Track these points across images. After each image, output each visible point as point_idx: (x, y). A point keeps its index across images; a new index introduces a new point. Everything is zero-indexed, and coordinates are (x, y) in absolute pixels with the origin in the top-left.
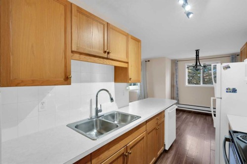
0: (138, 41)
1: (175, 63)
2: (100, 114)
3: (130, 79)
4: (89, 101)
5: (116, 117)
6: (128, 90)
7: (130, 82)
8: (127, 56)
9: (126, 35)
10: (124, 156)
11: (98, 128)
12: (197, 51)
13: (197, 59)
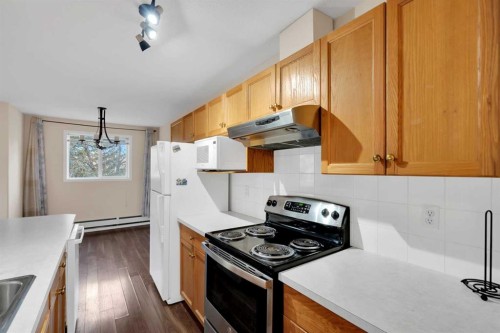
12: (102, 109)
13: (102, 125)
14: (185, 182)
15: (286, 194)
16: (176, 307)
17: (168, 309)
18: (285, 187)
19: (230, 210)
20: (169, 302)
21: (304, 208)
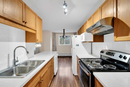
0: (41, 20)
1: (54, 34)
2: (17, 63)
3: (37, 40)
4: (7, 55)
5: (28, 64)
6: (35, 46)
7: (37, 42)
8: (36, 27)
9: (35, 15)
10: (39, 83)
11: (17, 73)
12: (64, 30)
13: (64, 33)
14: (78, 45)
15: (108, 49)
16: (76, 77)
17: (74, 76)
18: (108, 47)
19: (92, 53)
20: (75, 75)
21: (113, 54)
